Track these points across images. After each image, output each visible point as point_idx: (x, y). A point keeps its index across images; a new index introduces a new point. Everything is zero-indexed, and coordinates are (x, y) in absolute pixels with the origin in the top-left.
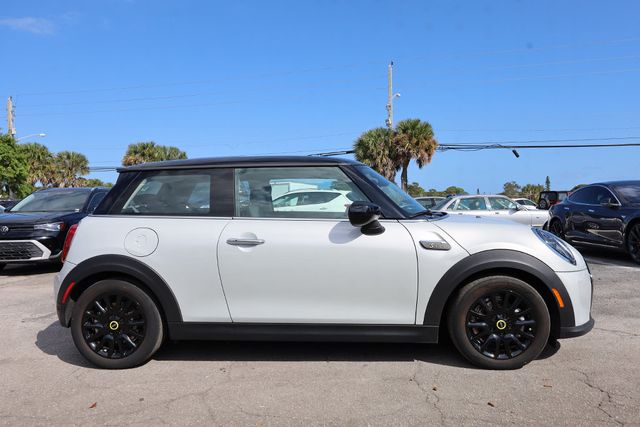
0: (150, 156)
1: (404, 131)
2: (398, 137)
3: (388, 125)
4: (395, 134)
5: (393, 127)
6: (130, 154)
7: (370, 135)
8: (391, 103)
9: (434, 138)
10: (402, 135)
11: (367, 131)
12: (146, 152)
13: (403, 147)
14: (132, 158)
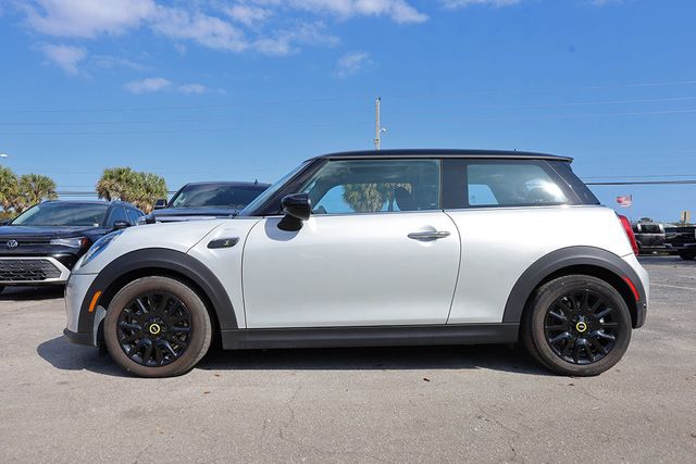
0: (127, 181)
6: (105, 179)
12: (122, 176)
14: (107, 183)
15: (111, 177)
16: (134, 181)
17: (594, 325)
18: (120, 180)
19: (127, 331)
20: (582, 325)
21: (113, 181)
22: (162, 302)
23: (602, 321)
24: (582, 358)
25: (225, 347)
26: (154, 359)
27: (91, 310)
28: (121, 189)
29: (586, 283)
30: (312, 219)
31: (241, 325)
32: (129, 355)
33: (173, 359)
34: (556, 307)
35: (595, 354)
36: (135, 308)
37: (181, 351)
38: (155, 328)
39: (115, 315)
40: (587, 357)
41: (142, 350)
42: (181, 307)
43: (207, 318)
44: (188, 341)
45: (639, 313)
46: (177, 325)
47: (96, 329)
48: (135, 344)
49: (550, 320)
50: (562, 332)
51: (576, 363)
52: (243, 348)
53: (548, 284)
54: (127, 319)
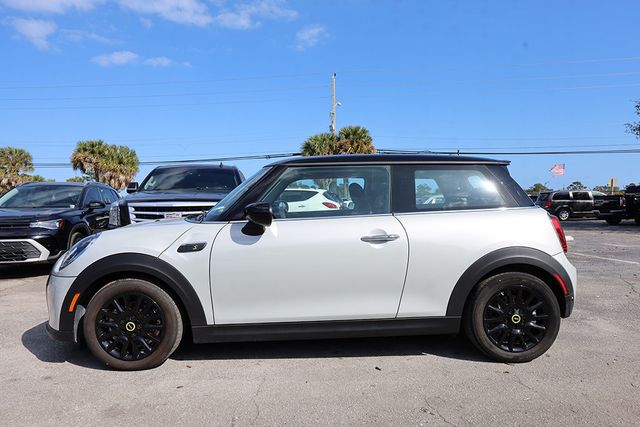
0: (100, 153)
1: (347, 136)
2: (342, 141)
3: (332, 130)
4: (339, 139)
5: (336, 133)
6: (79, 151)
7: (316, 139)
8: (334, 111)
9: (373, 144)
10: (345, 140)
11: (313, 135)
12: (95, 149)
13: (346, 151)
14: (81, 155)
15: (85, 150)
16: (106, 153)
17: (527, 317)
18: (93, 152)
19: (105, 329)
20: (516, 318)
21: (87, 153)
22: (136, 302)
23: (534, 313)
24: (517, 346)
25: (195, 341)
26: (131, 354)
27: (71, 310)
28: (94, 160)
29: (521, 279)
30: (274, 224)
31: (210, 322)
32: (108, 350)
33: (149, 353)
34: (494, 301)
35: (528, 342)
36: (112, 307)
37: (155, 346)
38: (131, 326)
39: (94, 314)
40: (521, 346)
41: (119, 346)
42: (154, 306)
43: (179, 315)
44: (161, 336)
45: (567, 305)
46: (151, 323)
47: (76, 326)
48: (113, 340)
49: (488, 313)
50: (499, 323)
51: (511, 351)
52: (212, 341)
53: (487, 281)
54: (104, 318)
